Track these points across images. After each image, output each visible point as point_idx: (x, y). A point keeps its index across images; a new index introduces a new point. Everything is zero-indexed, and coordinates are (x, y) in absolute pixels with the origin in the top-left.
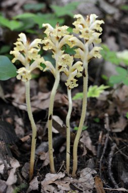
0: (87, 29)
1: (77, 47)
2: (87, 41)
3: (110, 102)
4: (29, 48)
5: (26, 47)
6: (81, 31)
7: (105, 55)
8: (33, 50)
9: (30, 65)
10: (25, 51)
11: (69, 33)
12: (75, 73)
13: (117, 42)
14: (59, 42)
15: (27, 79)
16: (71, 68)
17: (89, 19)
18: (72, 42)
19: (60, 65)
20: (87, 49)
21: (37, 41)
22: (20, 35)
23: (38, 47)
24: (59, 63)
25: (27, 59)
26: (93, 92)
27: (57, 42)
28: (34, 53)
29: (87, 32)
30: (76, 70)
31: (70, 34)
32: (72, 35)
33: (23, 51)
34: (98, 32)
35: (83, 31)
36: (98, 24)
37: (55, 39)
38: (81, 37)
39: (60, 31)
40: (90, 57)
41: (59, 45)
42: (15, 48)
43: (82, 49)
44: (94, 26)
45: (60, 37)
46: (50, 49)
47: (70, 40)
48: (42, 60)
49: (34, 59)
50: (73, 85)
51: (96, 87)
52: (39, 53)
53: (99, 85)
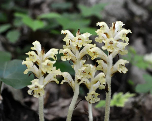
0: (112, 39)
1: (99, 59)
2: (110, 53)
3: (136, 111)
4: (44, 59)
5: (40, 57)
6: (104, 42)
7: (132, 59)
8: (48, 61)
9: (45, 77)
10: (39, 62)
11: (91, 41)
12: (97, 86)
13: (145, 43)
14: (80, 51)
15: (39, 94)
16: (93, 80)
17: (114, 27)
18: (94, 53)
19: (80, 78)
20: (111, 62)
21: (53, 51)
22: (34, 44)
23: (54, 58)
24: (78, 77)
25: (40, 72)
26: (118, 99)
27: (77, 51)
28: (48, 65)
29: (111, 43)
30: (98, 82)
31: (93, 43)
32: (95, 45)
33: (36, 62)
34: (125, 42)
35: (106, 41)
36: (124, 34)
37: (75, 48)
38: (104, 48)
39: (80, 40)
40: (114, 71)
41: (79, 55)
42: (27, 59)
43: (105, 62)
44: (120, 35)
45: (80, 46)
46: (68, 59)
47: (92, 50)
48: (58, 72)
49: (48, 72)
50: (94, 99)
51: (121, 94)
52: (54, 65)
53: (124, 93)
